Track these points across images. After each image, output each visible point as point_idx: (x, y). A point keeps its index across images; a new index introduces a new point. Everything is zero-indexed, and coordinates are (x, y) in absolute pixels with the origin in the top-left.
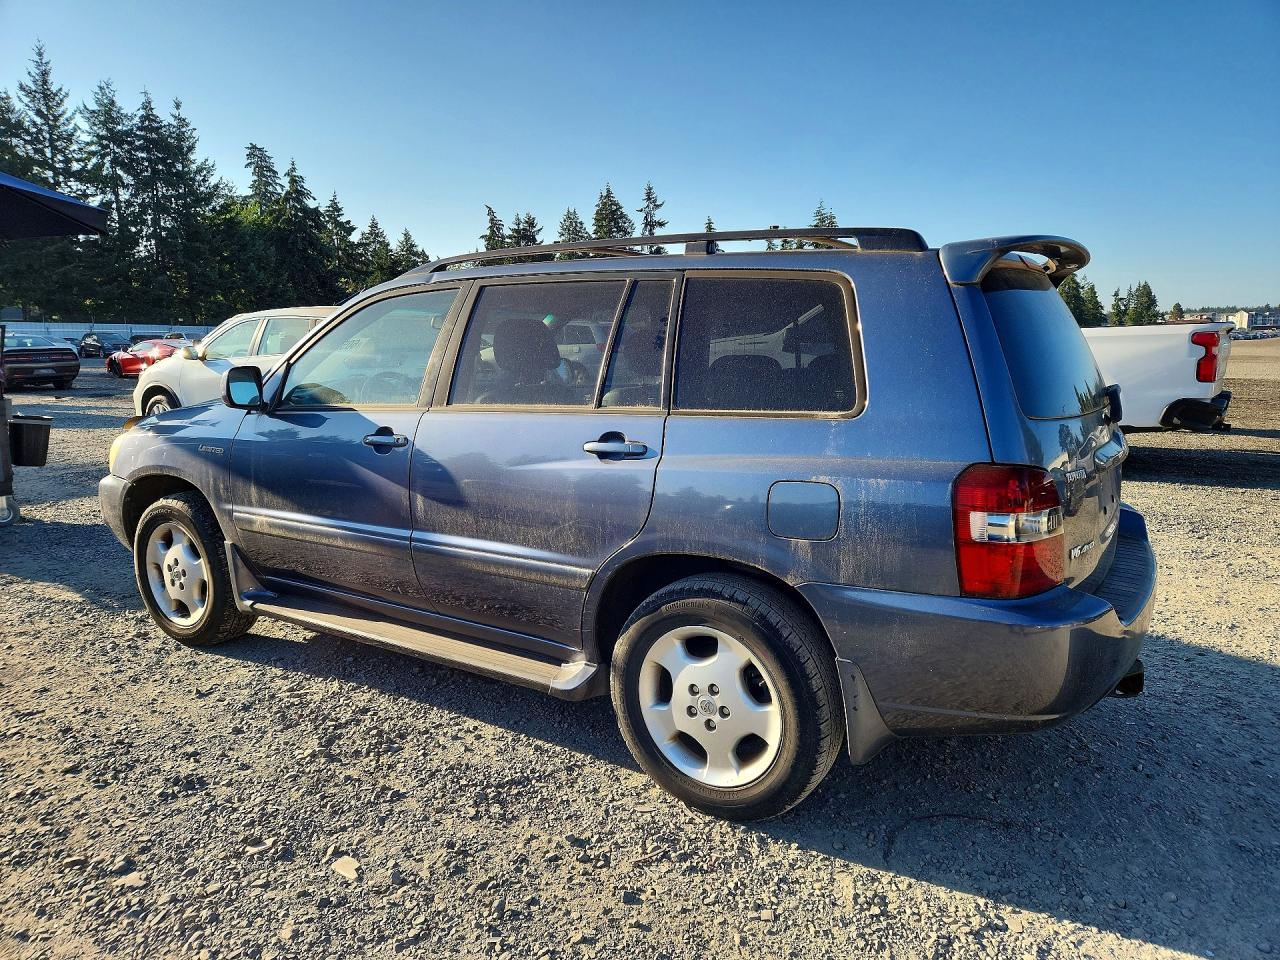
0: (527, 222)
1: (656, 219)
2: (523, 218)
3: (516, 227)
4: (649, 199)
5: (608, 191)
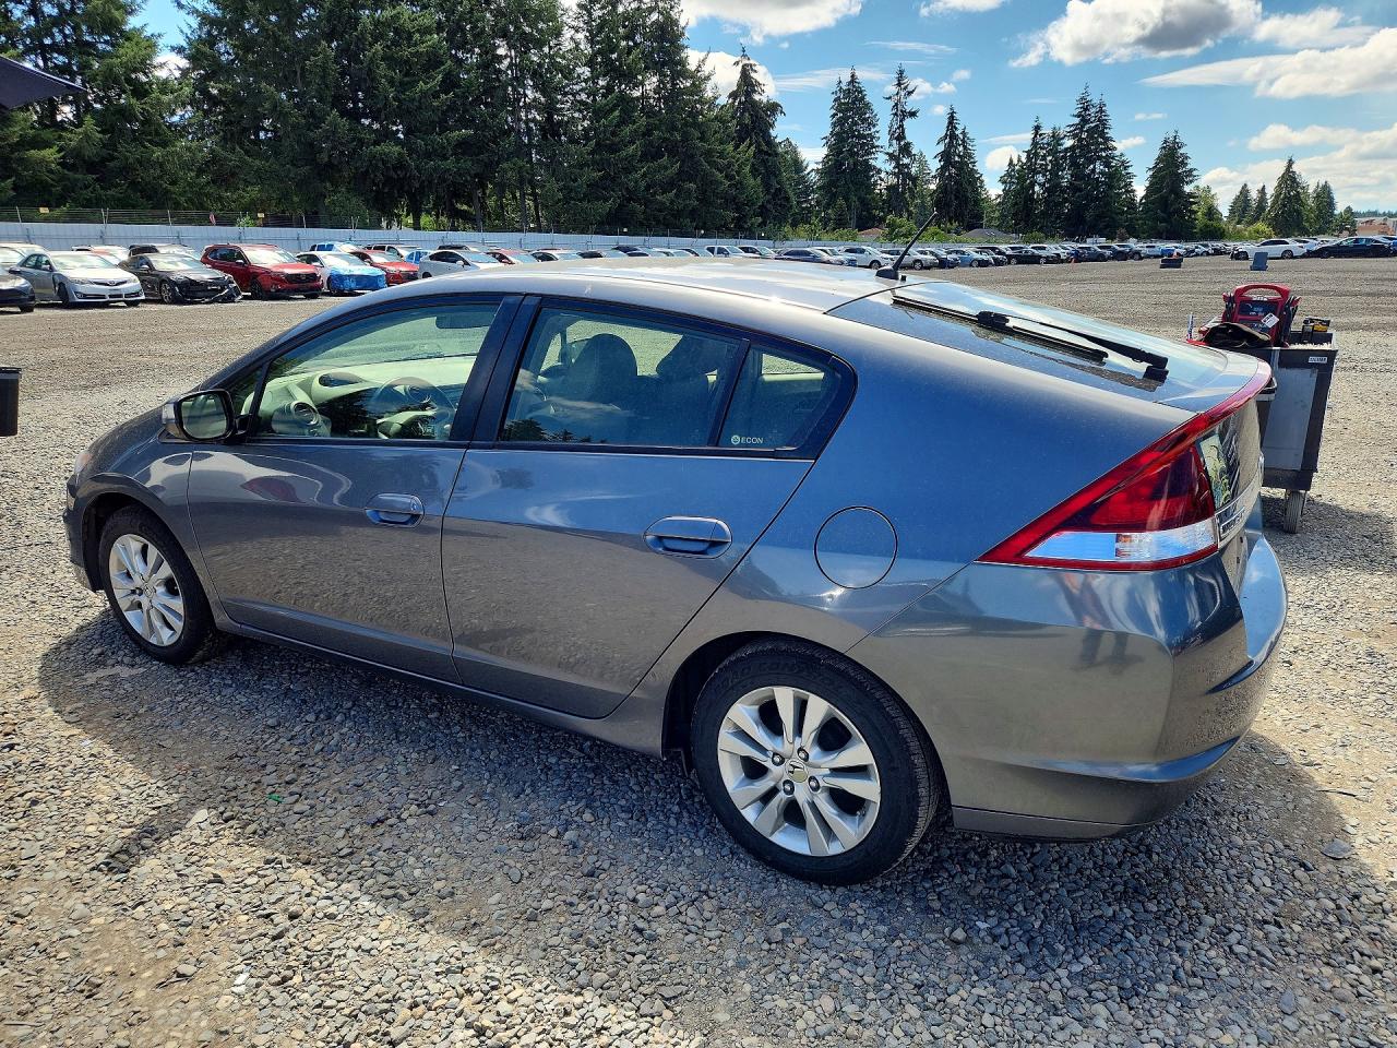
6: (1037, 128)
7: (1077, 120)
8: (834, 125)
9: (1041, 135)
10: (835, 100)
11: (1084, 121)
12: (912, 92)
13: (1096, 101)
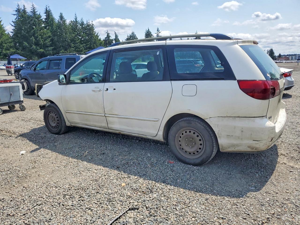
0: (130, 37)
2: (129, 35)
3: (127, 38)
4: (158, 31)
5: (149, 29)
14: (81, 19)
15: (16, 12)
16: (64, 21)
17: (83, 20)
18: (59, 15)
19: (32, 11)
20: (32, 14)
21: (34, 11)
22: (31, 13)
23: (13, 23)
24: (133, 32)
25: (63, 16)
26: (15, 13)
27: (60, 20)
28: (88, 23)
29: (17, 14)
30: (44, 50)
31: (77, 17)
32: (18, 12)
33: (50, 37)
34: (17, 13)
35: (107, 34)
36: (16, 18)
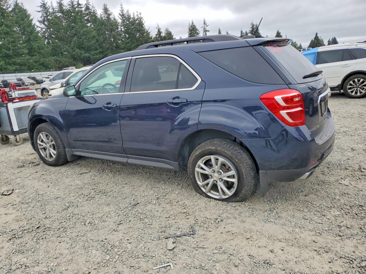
0: (169, 33)
1: (207, 29)
4: (204, 24)
5: (192, 22)
6: (242, 31)
7: (251, 29)
8: (189, 34)
9: (243, 33)
10: (189, 28)
11: (253, 29)
12: (208, 25)
13: (255, 24)
14: (127, 12)
15: (41, 7)
16: (109, 15)
17: (129, 13)
18: (102, 7)
19: (70, 3)
20: (71, 8)
21: (72, 4)
22: (69, 6)
23: (38, 22)
24: (167, 28)
25: (107, 8)
26: (40, 9)
27: (104, 13)
28: (135, 16)
29: (42, 11)
30: (90, 55)
31: (123, 9)
32: (43, 7)
33: (94, 37)
34: (41, 9)
35: (157, 30)
36: (42, 16)
